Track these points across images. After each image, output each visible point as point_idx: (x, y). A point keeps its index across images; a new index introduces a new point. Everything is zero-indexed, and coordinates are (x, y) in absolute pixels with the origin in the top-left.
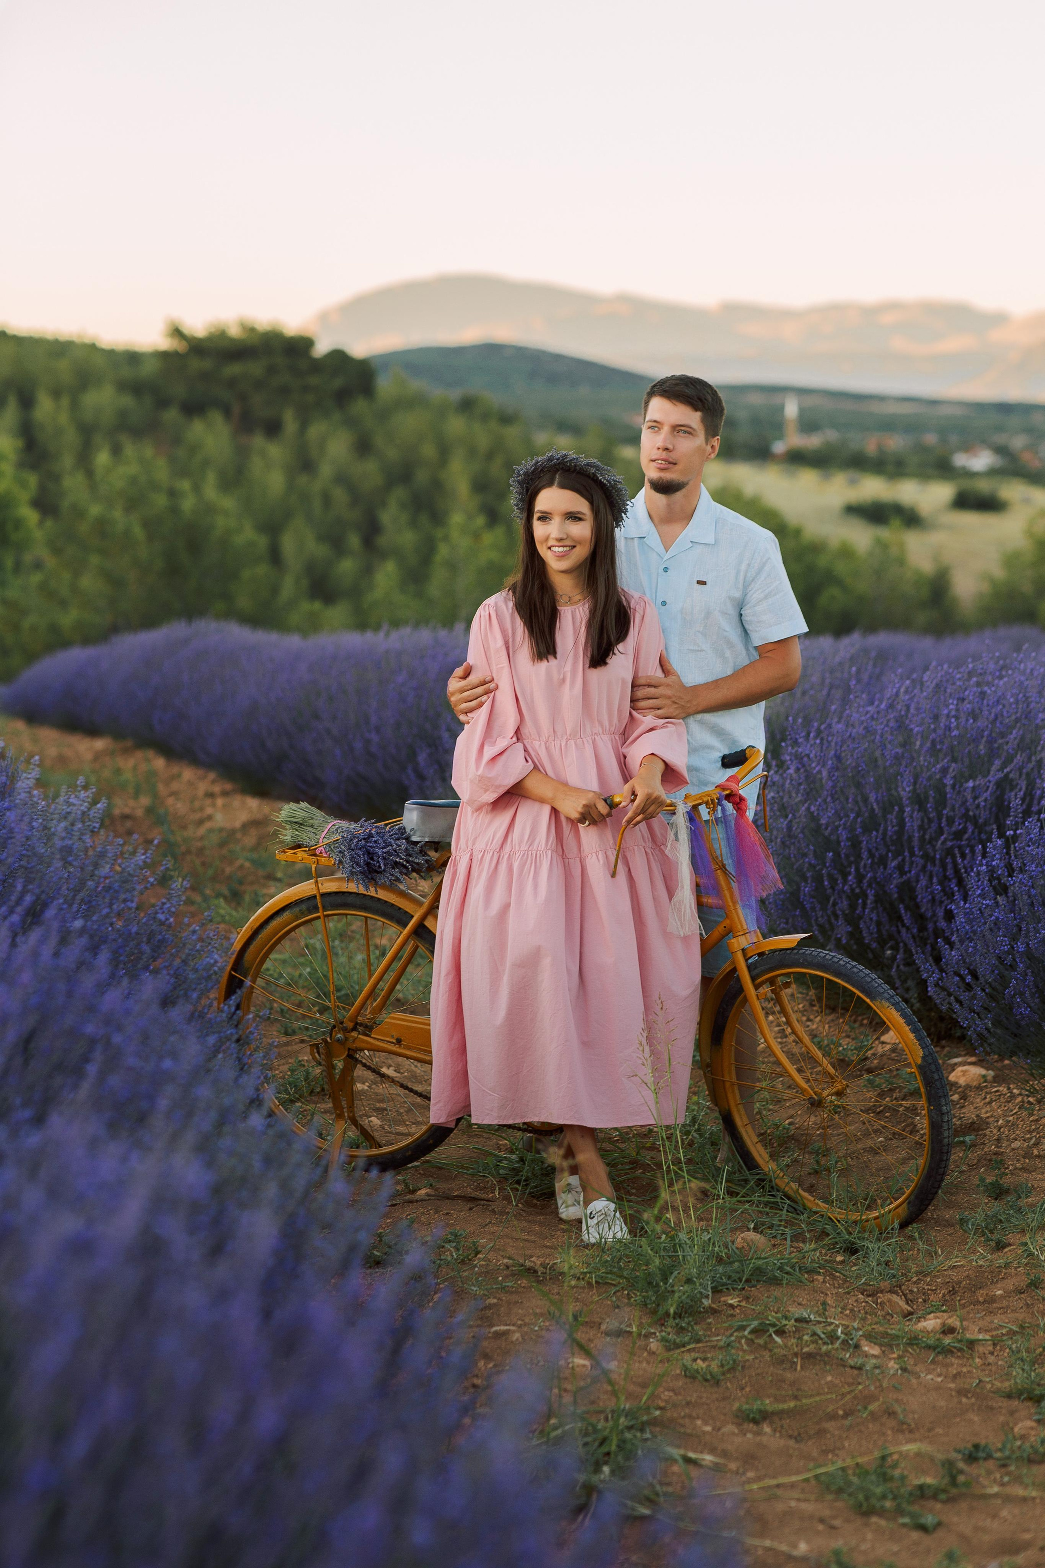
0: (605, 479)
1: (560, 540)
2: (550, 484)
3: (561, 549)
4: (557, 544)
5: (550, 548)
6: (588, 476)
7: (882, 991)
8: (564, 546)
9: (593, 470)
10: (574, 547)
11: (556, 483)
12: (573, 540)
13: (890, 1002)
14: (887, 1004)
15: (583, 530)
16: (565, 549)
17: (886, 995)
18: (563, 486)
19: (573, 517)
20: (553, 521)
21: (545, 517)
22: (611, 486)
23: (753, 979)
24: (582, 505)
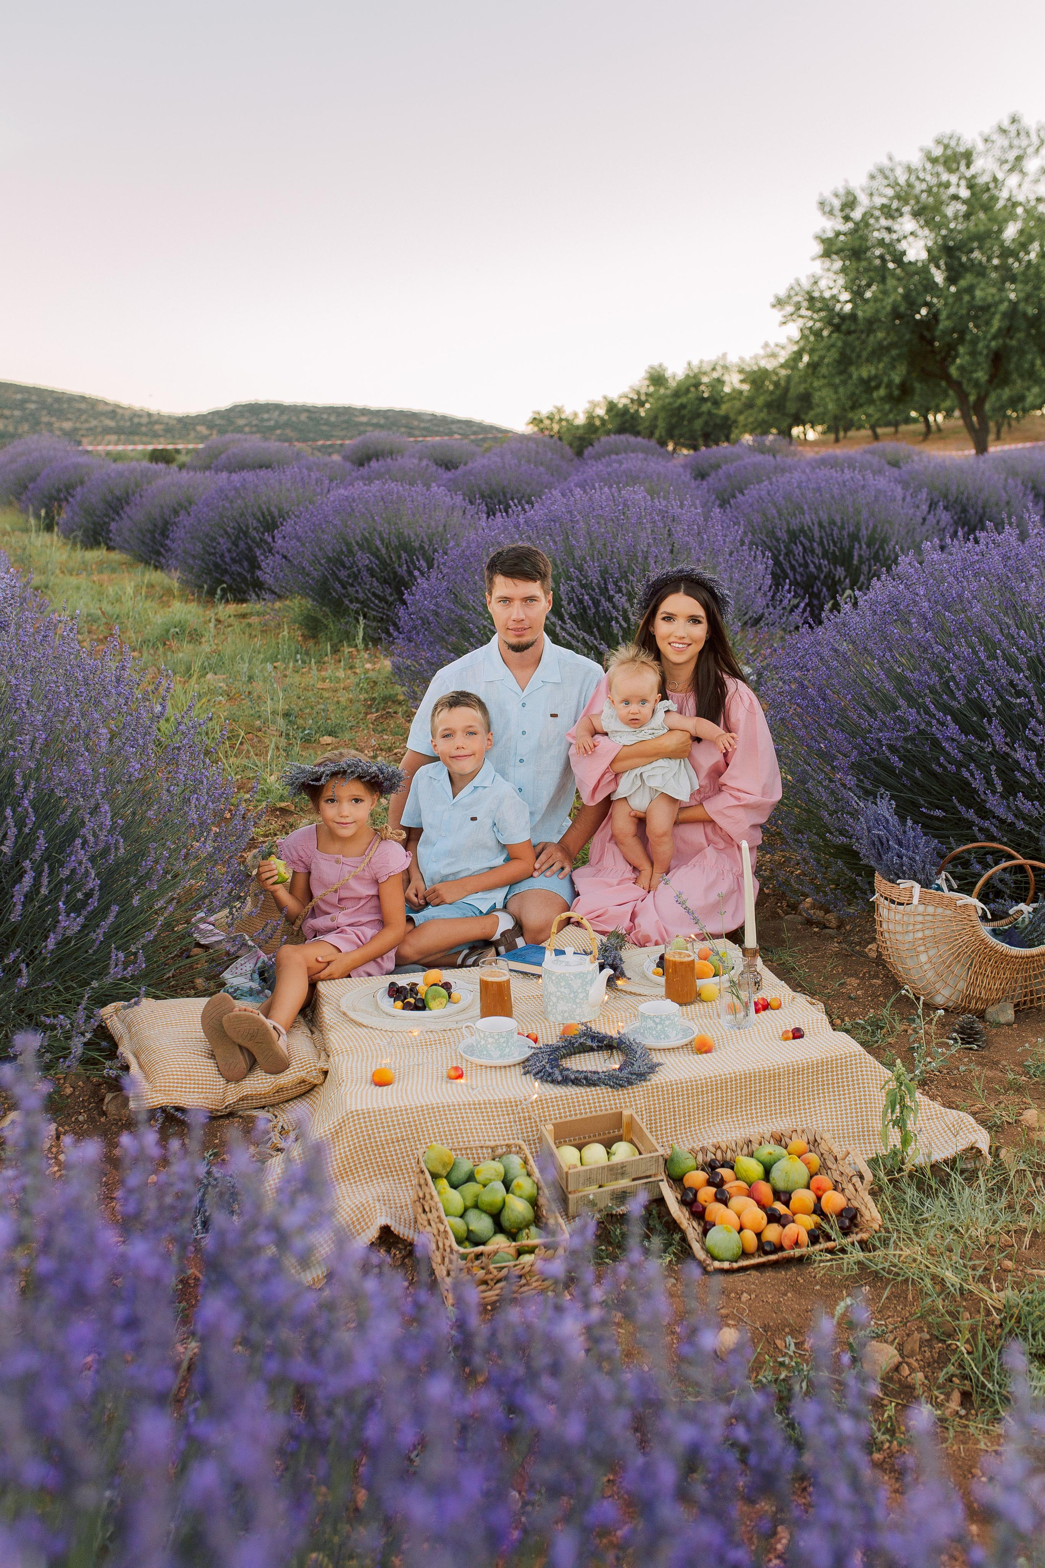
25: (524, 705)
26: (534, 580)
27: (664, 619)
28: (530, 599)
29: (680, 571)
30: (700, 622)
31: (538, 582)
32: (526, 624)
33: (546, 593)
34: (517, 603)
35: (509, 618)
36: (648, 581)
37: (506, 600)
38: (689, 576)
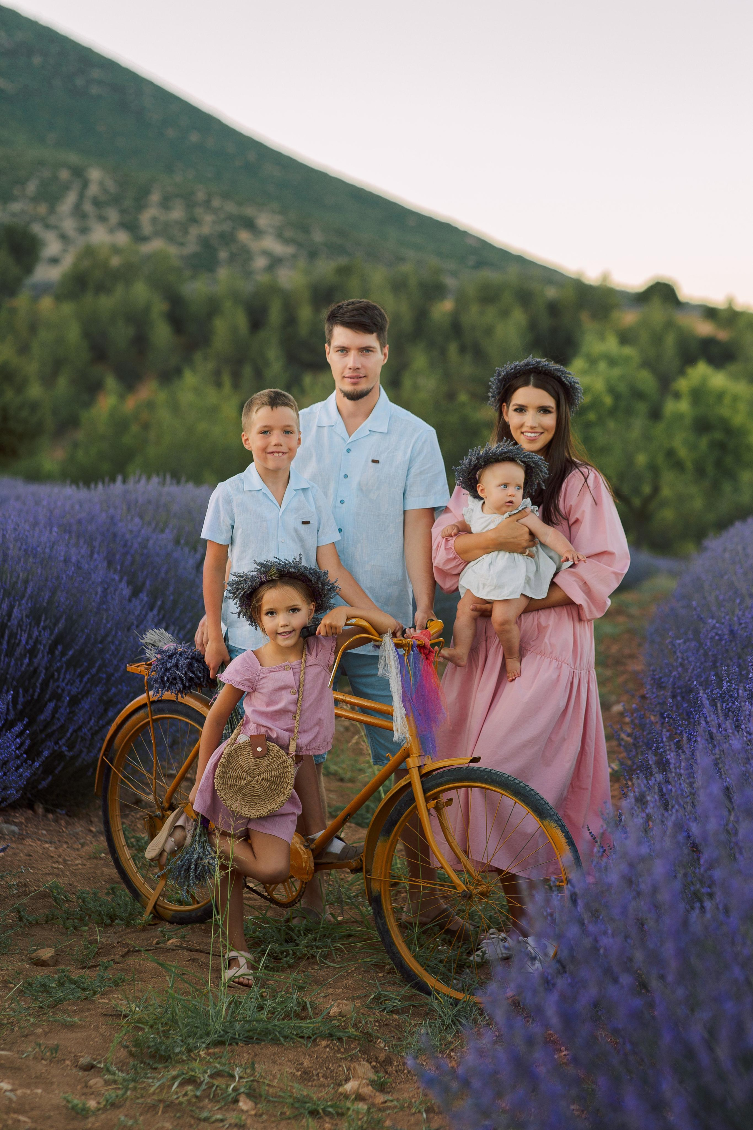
0: (567, 380)
1: (532, 428)
2: (526, 384)
3: (533, 435)
4: (530, 430)
5: (522, 433)
6: (554, 378)
7: (553, 813)
8: (535, 433)
9: (559, 374)
10: (542, 433)
11: (531, 383)
12: (543, 428)
13: (557, 824)
14: (555, 825)
15: (550, 420)
16: (536, 435)
17: (555, 817)
18: (537, 386)
19: (544, 410)
20: (527, 413)
21: (521, 409)
22: (571, 386)
23: (425, 791)
24: (550, 402)
25: (348, 450)
26: (371, 332)
27: (516, 410)
28: (366, 350)
29: (527, 364)
30: (550, 412)
31: (375, 334)
32: (362, 373)
33: (383, 346)
34: (353, 353)
35: (345, 367)
36: (499, 375)
37: (344, 350)
38: (536, 368)
